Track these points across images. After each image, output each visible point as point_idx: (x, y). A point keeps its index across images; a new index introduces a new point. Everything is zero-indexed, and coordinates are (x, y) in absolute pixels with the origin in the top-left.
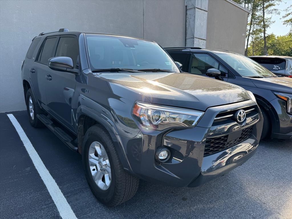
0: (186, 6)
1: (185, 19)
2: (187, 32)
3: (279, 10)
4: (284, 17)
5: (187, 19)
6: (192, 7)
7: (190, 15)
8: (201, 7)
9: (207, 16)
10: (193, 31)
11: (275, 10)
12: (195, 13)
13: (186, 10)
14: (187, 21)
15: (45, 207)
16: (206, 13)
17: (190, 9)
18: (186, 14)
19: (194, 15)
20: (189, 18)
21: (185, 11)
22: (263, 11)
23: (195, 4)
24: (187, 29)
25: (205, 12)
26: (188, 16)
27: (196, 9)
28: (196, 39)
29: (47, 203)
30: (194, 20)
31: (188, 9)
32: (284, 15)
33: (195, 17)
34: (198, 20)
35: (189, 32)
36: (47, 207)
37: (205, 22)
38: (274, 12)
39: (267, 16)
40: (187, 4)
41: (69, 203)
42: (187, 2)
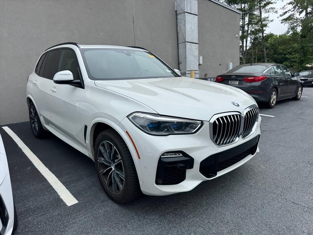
0: (176, 11)
1: (176, 24)
2: (179, 36)
3: (276, 9)
4: (281, 16)
5: (178, 23)
6: (181, 12)
7: (181, 19)
8: (191, 11)
9: (197, 20)
10: (184, 36)
11: (272, 8)
12: (185, 18)
13: (177, 15)
14: (178, 25)
15: (48, 193)
16: (197, 17)
17: (180, 14)
18: (177, 19)
19: (184, 20)
20: (180, 22)
21: (175, 16)
22: (260, 10)
23: (185, 9)
24: (179, 33)
25: (195, 16)
26: (179, 21)
27: (186, 13)
28: (188, 43)
29: (48, 190)
30: (185, 25)
31: (178, 14)
32: (282, 14)
33: (185, 21)
34: (189, 24)
35: (180, 36)
36: (49, 193)
37: (196, 25)
38: (271, 10)
39: (264, 15)
40: (177, 9)
41: (68, 189)
42: (177, 7)
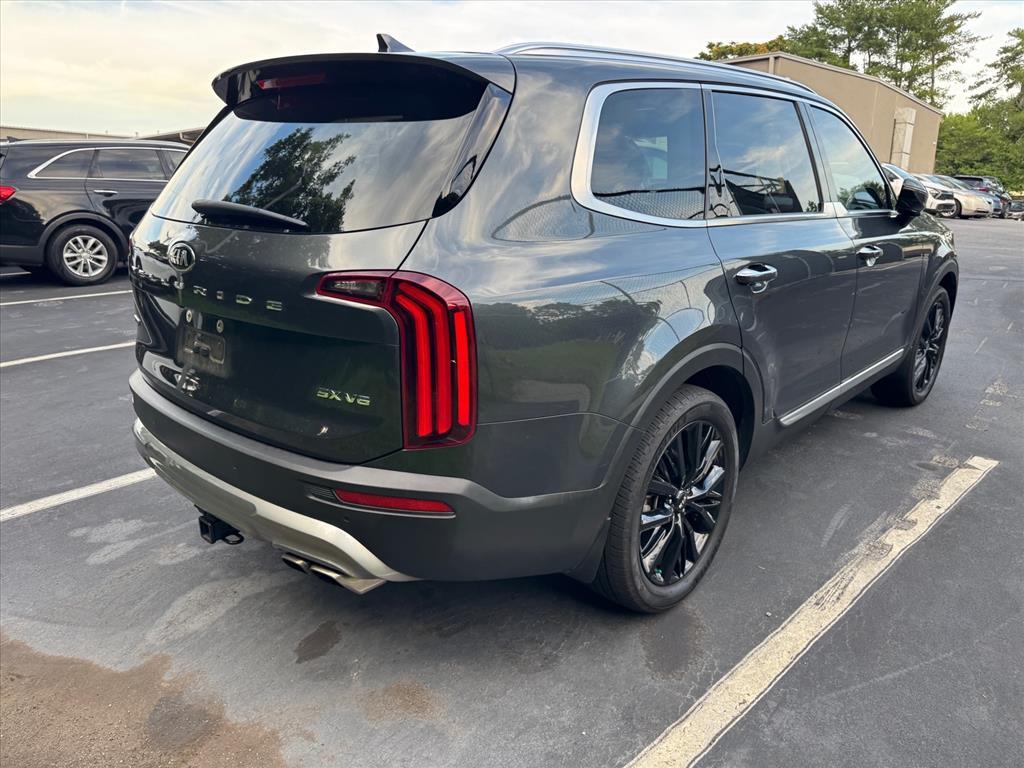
0: (895, 120)
2: (893, 145)
4: (971, 88)
7: (898, 128)
14: (895, 135)
20: (897, 131)
21: (893, 125)
22: (933, 74)
31: (896, 123)
32: (973, 85)
38: (953, 77)
39: (938, 84)
